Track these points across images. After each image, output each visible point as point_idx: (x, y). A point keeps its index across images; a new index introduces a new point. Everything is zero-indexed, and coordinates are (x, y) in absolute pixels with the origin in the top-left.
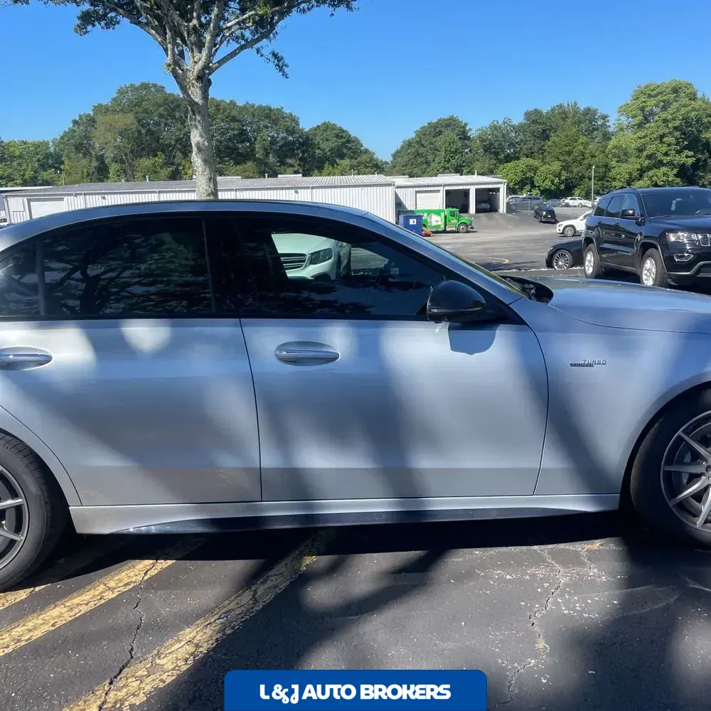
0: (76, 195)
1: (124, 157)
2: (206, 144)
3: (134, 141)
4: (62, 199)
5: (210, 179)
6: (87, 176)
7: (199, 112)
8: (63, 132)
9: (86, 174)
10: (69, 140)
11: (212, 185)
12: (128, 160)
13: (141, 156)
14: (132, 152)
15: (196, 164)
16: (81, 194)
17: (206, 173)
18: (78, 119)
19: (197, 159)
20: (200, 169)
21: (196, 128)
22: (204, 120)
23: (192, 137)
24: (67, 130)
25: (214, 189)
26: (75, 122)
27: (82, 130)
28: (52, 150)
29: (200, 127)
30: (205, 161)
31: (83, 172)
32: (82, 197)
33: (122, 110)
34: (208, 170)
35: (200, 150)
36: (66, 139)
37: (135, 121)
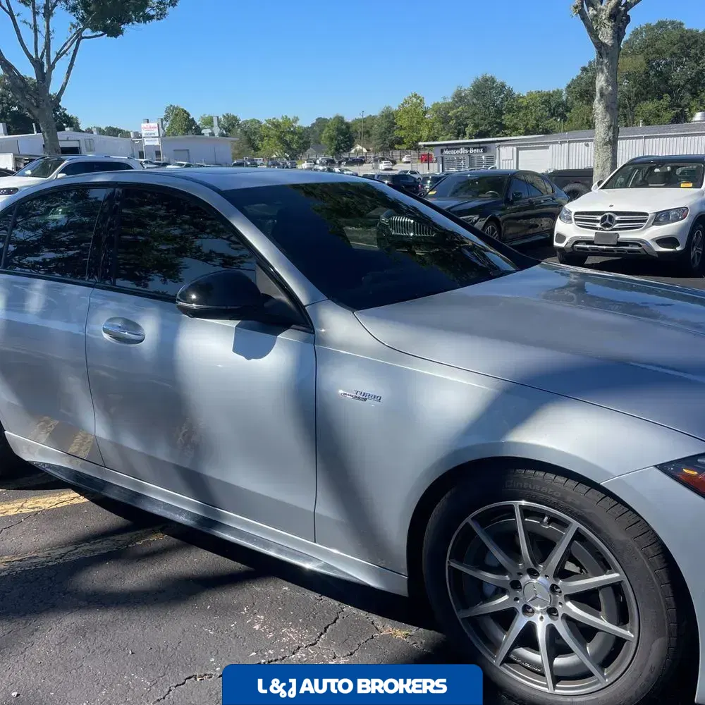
0: (561, 143)
1: (626, 101)
2: (610, 88)
3: (640, 85)
4: (547, 148)
5: (609, 127)
6: (587, 123)
7: (607, 54)
8: (571, 80)
9: (586, 121)
10: (574, 88)
11: (611, 134)
12: (630, 105)
13: (646, 99)
14: (636, 95)
15: (597, 111)
16: (566, 142)
17: (606, 120)
18: (587, 66)
19: (598, 106)
20: (600, 116)
21: (602, 72)
22: (611, 64)
23: (597, 82)
24: (575, 78)
25: (614, 137)
26: (584, 69)
27: (589, 77)
28: (564, 98)
29: (605, 71)
30: (607, 108)
31: (583, 119)
32: (566, 145)
33: (633, 53)
34: (608, 116)
35: (602, 95)
36: (572, 87)
37: (644, 62)
